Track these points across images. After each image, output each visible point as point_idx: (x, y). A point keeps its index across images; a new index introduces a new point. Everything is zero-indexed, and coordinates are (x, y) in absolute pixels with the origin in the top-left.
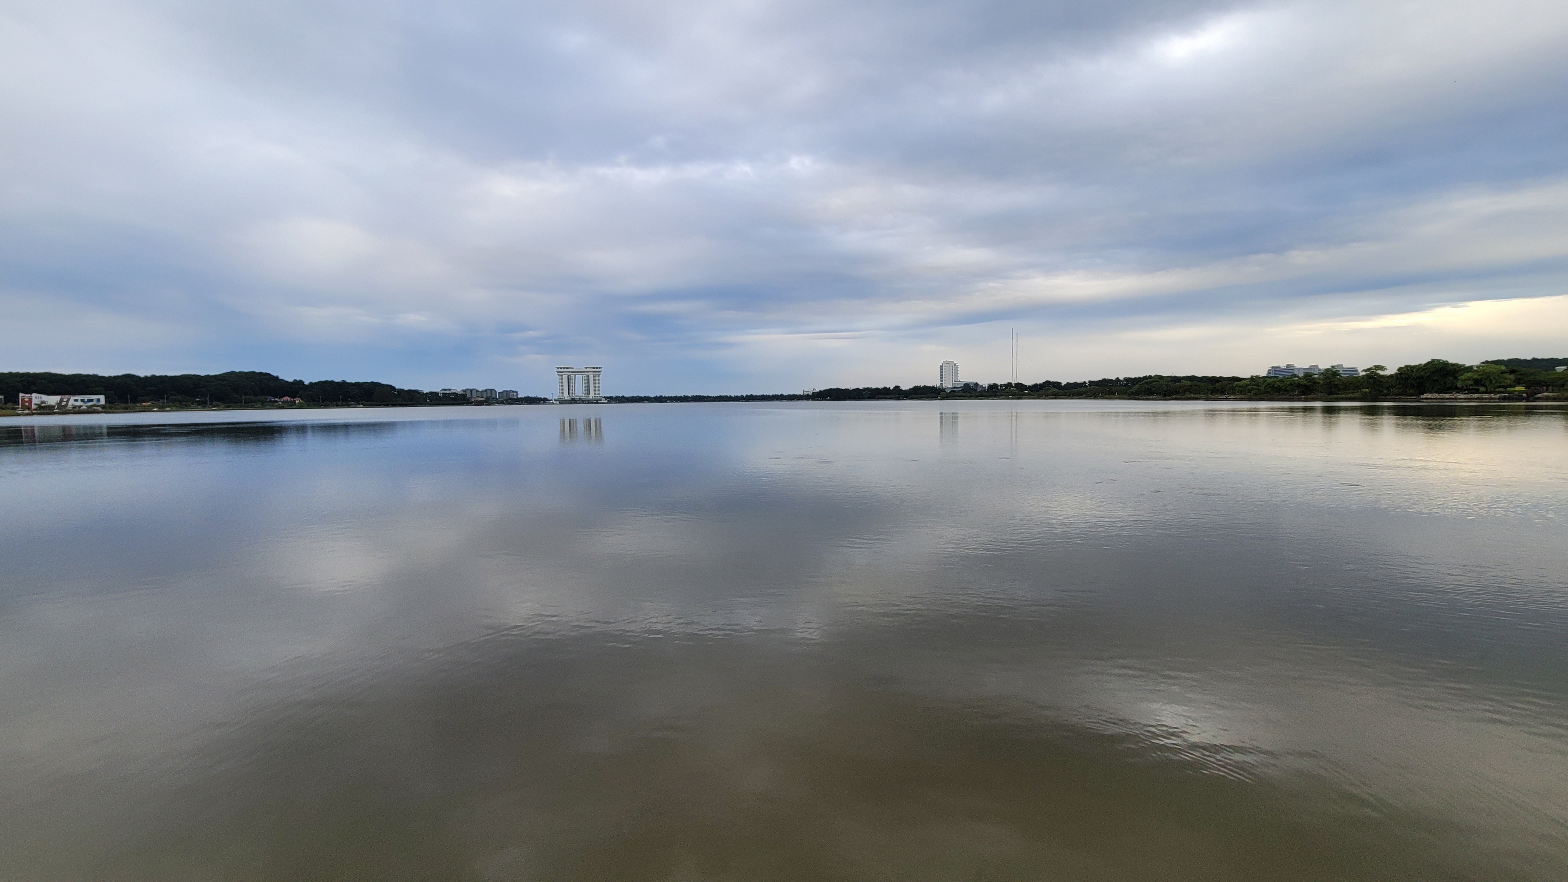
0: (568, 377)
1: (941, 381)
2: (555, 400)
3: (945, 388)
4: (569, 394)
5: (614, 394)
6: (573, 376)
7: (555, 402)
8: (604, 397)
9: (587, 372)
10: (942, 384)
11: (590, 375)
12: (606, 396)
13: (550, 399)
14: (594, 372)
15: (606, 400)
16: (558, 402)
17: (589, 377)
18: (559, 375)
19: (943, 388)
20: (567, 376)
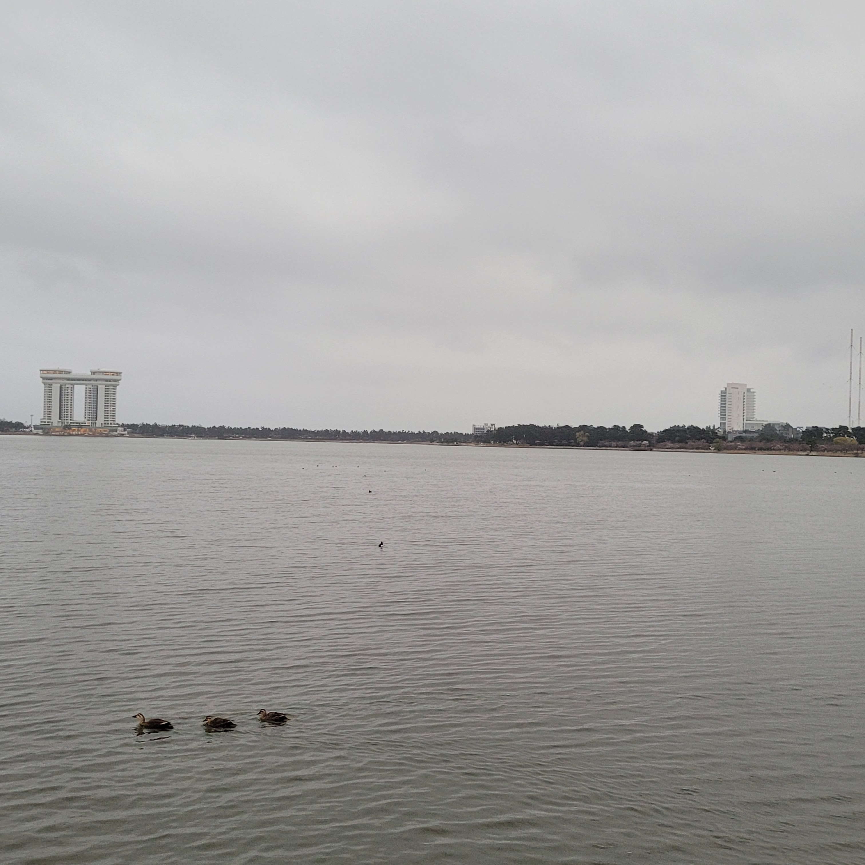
0: (61, 388)
1: (722, 419)
2: (36, 427)
3: (729, 432)
4: (60, 418)
5: (139, 421)
6: (70, 386)
7: (35, 431)
8: (123, 425)
9: (96, 380)
10: (725, 423)
11: (99, 386)
12: (126, 423)
13: (26, 425)
14: (107, 380)
15: (125, 430)
16: (40, 431)
17: (97, 389)
18: (45, 384)
19: (725, 431)
20: (59, 385)
